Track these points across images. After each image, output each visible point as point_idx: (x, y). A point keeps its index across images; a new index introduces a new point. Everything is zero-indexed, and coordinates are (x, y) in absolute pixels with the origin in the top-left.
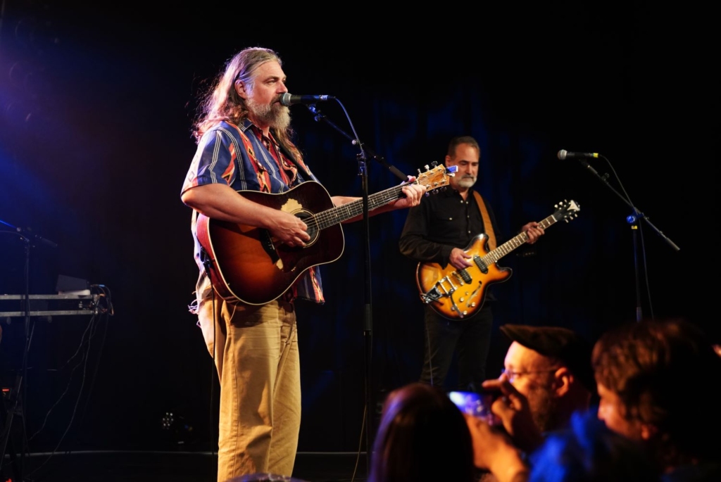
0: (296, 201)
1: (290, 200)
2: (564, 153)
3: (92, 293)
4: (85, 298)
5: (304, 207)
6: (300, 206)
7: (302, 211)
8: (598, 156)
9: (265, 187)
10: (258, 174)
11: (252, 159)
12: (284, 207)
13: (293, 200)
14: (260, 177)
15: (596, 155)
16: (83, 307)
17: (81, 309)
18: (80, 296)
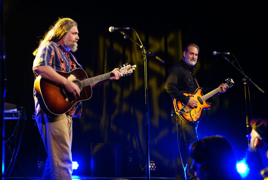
0: (74, 76)
1: (71, 75)
2: (215, 53)
3: (18, 110)
4: (15, 112)
5: (77, 78)
6: (75, 78)
7: (76, 80)
8: (230, 54)
9: (63, 68)
10: (61, 63)
11: (60, 57)
12: (69, 78)
13: (72, 75)
14: (62, 65)
15: (229, 53)
16: (14, 116)
17: (14, 117)
18: (13, 111)
